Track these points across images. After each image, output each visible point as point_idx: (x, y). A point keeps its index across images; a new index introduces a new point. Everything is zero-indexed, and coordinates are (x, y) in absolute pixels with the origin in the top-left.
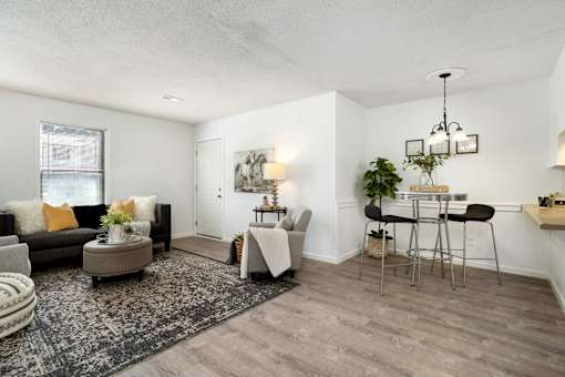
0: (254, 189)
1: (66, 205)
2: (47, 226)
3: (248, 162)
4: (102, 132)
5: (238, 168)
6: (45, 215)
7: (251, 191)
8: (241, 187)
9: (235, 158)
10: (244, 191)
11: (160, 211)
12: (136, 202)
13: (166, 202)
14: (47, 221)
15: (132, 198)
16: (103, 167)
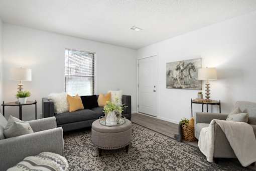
0: (184, 87)
1: (77, 95)
2: (69, 108)
3: (178, 69)
4: (93, 54)
5: (169, 73)
6: (68, 102)
7: (181, 88)
8: (171, 85)
9: (167, 66)
10: (175, 88)
11: (125, 100)
12: (112, 93)
13: (128, 94)
14: (69, 105)
15: (109, 92)
16: (93, 74)
